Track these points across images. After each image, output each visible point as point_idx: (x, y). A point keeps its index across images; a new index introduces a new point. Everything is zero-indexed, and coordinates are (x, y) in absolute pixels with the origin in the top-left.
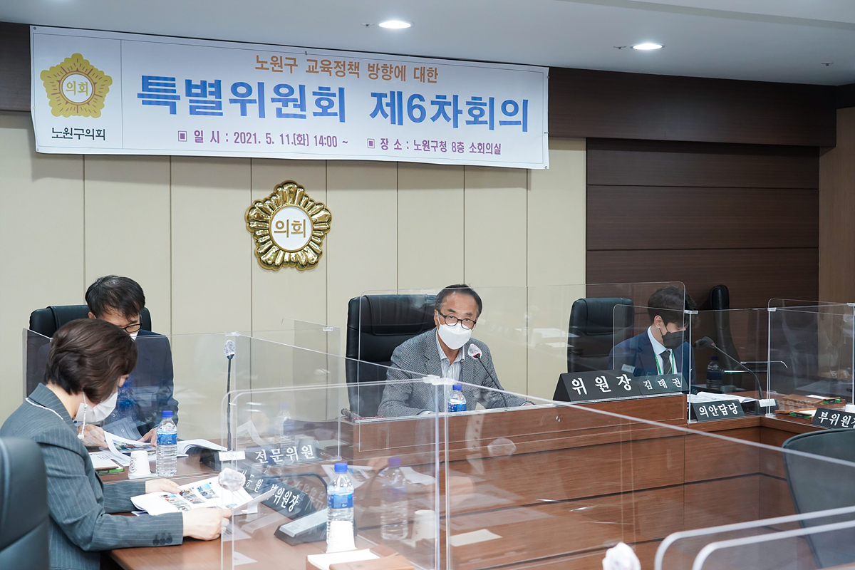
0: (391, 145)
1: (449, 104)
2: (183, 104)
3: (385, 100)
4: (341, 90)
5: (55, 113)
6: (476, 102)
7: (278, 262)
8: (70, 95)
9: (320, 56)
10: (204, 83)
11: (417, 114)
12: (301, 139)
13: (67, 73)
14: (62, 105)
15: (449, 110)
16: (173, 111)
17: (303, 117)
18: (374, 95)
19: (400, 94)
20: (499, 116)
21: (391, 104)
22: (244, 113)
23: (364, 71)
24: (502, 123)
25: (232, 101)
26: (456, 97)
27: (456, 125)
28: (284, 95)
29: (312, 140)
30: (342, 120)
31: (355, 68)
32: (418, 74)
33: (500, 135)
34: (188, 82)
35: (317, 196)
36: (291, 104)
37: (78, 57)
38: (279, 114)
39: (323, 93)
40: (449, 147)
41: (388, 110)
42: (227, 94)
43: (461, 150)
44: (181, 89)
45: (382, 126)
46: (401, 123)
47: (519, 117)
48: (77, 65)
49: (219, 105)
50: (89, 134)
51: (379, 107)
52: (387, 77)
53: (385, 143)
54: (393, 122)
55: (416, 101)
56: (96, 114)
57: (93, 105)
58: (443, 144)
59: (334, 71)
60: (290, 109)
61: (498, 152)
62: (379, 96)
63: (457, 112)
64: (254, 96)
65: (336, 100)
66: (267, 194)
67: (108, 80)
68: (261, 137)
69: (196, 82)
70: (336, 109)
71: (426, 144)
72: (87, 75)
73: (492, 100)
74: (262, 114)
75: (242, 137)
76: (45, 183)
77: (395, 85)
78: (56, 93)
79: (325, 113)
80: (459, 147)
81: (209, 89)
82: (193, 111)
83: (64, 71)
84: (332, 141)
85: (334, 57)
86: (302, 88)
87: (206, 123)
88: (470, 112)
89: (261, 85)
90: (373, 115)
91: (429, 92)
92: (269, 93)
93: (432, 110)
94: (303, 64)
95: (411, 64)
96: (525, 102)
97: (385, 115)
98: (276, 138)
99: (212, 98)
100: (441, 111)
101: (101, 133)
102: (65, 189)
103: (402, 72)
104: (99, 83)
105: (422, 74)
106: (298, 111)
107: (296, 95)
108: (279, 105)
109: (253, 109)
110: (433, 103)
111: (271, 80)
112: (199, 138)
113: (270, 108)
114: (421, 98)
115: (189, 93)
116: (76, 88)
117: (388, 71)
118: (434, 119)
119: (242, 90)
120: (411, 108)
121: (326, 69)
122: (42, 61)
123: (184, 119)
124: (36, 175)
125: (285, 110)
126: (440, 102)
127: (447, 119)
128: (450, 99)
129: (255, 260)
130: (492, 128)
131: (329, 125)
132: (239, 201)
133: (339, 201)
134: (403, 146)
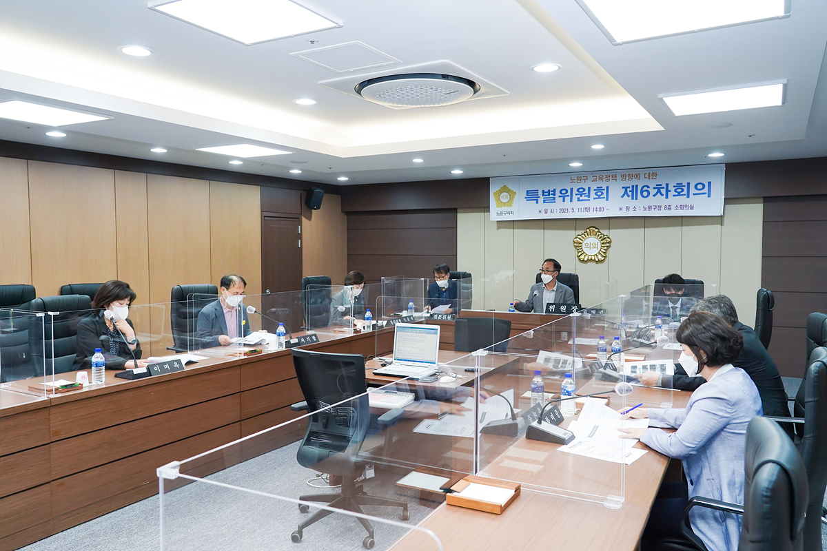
0: (631, 209)
1: (664, 188)
2: (541, 199)
3: (628, 190)
4: (608, 187)
5: (497, 207)
6: (679, 186)
7: (586, 259)
8: (502, 200)
9: (598, 174)
10: (549, 190)
11: (645, 194)
12: (587, 209)
13: (502, 193)
14: (500, 204)
15: (663, 191)
16: (537, 203)
17: (589, 200)
18: (623, 188)
19: (637, 186)
20: (693, 190)
21: (632, 191)
22: (564, 201)
23: (619, 177)
24: (694, 194)
25: (560, 196)
26: (667, 185)
27: (667, 197)
28: (581, 192)
29: (592, 209)
30: (607, 200)
31: (615, 177)
32: (647, 176)
33: (693, 200)
34: (543, 191)
35: (605, 232)
36: (583, 195)
37: (505, 186)
38: (579, 200)
39: (599, 189)
40: (663, 208)
41: (630, 194)
42: (558, 194)
43: (670, 209)
44: (540, 194)
45: (627, 201)
46: (636, 199)
47: (706, 190)
48: (505, 189)
49: (554, 199)
50: (508, 213)
51: (626, 192)
52: (630, 179)
53: (628, 208)
54: (633, 199)
55: (645, 188)
56: (511, 206)
57: (510, 202)
58: (660, 207)
59: (604, 180)
60: (583, 197)
61: (692, 208)
62: (626, 188)
63: (668, 191)
64: (569, 193)
65: (605, 192)
66: (583, 232)
67: (515, 193)
68: (570, 210)
69: (546, 190)
70: (605, 195)
71: (650, 208)
72: (508, 193)
73: (689, 184)
74: (571, 201)
75: (562, 210)
76: (501, 230)
77: (635, 182)
78: (498, 200)
79: (599, 197)
80: (669, 207)
81: (551, 193)
82: (544, 202)
83: (501, 192)
84: (602, 209)
85: (604, 174)
86: (589, 188)
87: (549, 206)
88: (675, 191)
89: (572, 189)
90: (622, 197)
91: (652, 184)
92: (575, 192)
93: (653, 192)
94: (591, 178)
95: (642, 172)
96: (709, 183)
97: (629, 196)
98: (576, 210)
99: (552, 196)
100: (659, 191)
101: (512, 213)
102: (507, 232)
103: (638, 176)
104: (512, 194)
105: (649, 176)
106: (587, 198)
107: (586, 191)
108: (579, 196)
109: (568, 199)
110: (654, 188)
111: (575, 187)
112: (546, 213)
113: (575, 198)
114: (648, 187)
115: (543, 195)
116: (505, 197)
117: (630, 177)
118: (654, 196)
119: (564, 192)
120: (642, 192)
121: (601, 179)
122: (493, 189)
123: (542, 205)
124: (498, 228)
125: (581, 198)
126: (658, 188)
127: (662, 195)
128: (664, 185)
129: (577, 259)
130: (688, 197)
131: (601, 203)
132: (570, 235)
133: (615, 234)
134: (638, 209)
